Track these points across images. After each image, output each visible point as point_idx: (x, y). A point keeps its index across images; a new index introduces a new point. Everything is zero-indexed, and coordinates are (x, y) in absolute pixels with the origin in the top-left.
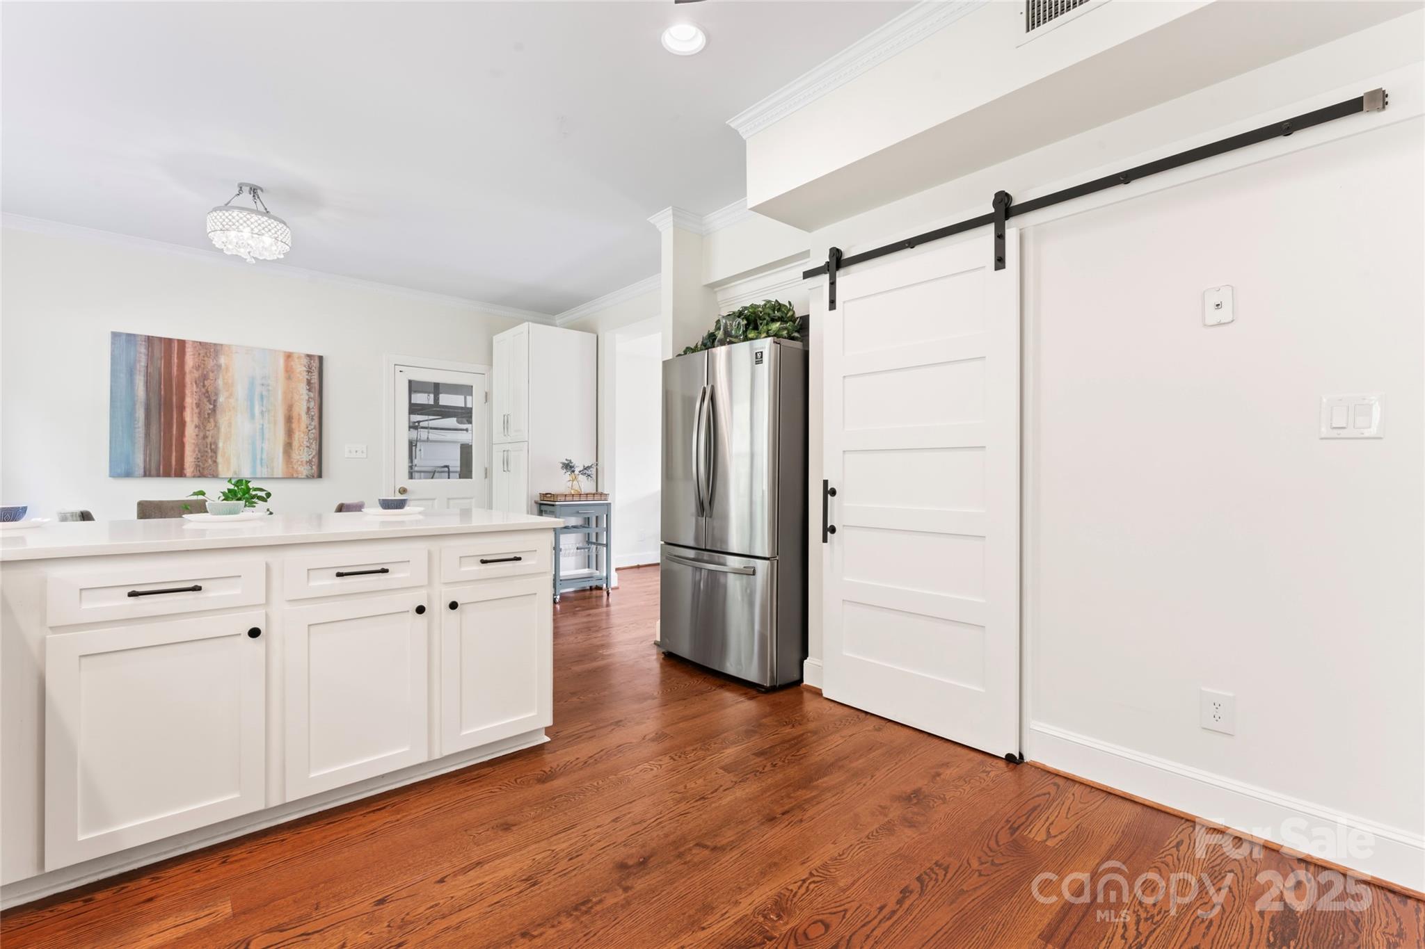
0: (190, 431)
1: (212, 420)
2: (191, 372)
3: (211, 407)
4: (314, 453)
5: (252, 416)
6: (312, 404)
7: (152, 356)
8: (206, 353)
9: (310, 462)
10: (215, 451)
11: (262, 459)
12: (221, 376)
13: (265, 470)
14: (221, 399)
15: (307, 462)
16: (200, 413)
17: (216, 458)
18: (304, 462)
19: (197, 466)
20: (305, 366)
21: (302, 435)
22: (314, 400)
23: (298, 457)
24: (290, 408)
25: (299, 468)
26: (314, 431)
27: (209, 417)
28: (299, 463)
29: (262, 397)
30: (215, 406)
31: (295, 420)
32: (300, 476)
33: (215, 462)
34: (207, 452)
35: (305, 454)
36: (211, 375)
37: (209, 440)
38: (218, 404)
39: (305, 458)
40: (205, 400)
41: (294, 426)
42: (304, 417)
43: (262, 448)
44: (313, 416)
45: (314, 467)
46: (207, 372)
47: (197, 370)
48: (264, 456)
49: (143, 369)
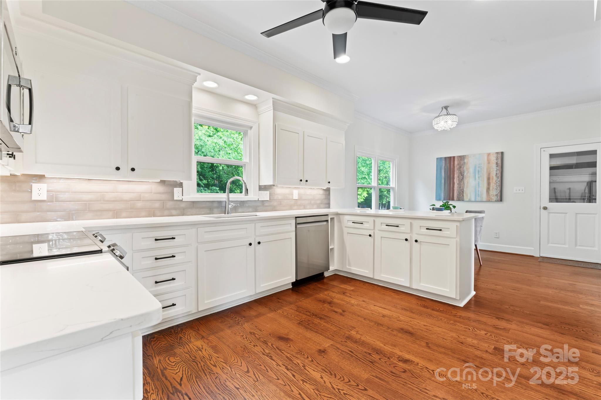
0: (456, 186)
1: (462, 181)
2: (456, 166)
3: (462, 177)
4: (499, 192)
5: (475, 179)
6: (498, 172)
7: (446, 163)
8: (461, 159)
9: (497, 195)
10: (463, 192)
11: (478, 194)
12: (465, 166)
13: (479, 198)
14: (465, 174)
15: (496, 195)
16: (459, 180)
17: (463, 194)
18: (494, 195)
19: (458, 197)
20: (495, 157)
21: (494, 185)
22: (499, 170)
23: (492, 193)
24: (489, 174)
25: (492, 198)
26: (499, 183)
27: (461, 181)
28: (492, 195)
29: (479, 171)
30: (463, 177)
31: (491, 179)
32: (493, 201)
33: (463, 195)
34: (461, 192)
35: (495, 192)
36: (462, 166)
37: (461, 188)
38: (464, 176)
40: (460, 175)
41: (491, 181)
42: (495, 178)
43: (479, 190)
44: (498, 177)
45: (498, 197)
46: (461, 165)
47: (458, 165)
48: (479, 193)
49: (444, 168)
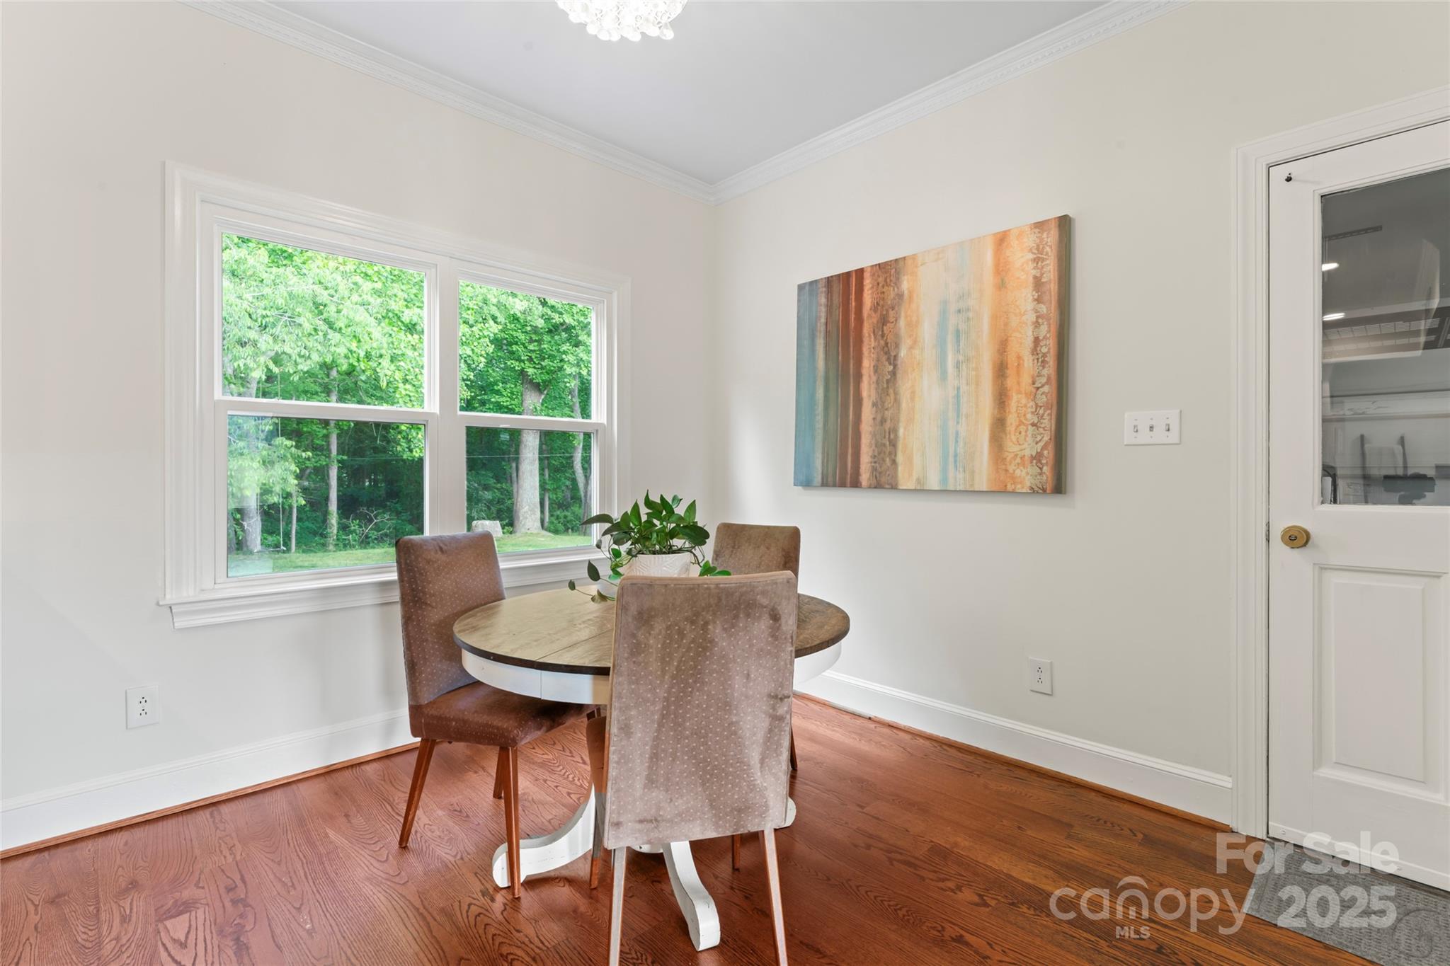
0: (867, 412)
1: (891, 391)
2: (869, 316)
3: (891, 368)
4: (1046, 438)
5: (943, 376)
6: (1044, 329)
7: (831, 305)
8: (886, 280)
9: (1037, 458)
10: (894, 444)
11: (956, 456)
12: (903, 314)
13: (960, 476)
14: (903, 353)
15: (1032, 458)
16: (877, 382)
17: (895, 455)
18: (1027, 459)
19: (874, 469)
20: (1031, 251)
21: (1024, 401)
22: (1048, 320)
23: (1016, 449)
24: (1003, 346)
25: (1018, 472)
26: (1046, 389)
27: (888, 387)
28: (1018, 460)
29: (958, 332)
30: (895, 366)
31: (1011, 372)
32: (1019, 488)
33: (894, 462)
34: (884, 445)
35: (1029, 439)
36: (892, 313)
37: (888, 425)
38: (899, 362)
39: (1029, 449)
40: (884, 358)
41: (1010, 382)
42: (1028, 362)
43: (957, 433)
44: (1044, 355)
45: (1045, 469)
46: (887, 311)
47: (875, 311)
48: (960, 450)
49: (823, 328)
